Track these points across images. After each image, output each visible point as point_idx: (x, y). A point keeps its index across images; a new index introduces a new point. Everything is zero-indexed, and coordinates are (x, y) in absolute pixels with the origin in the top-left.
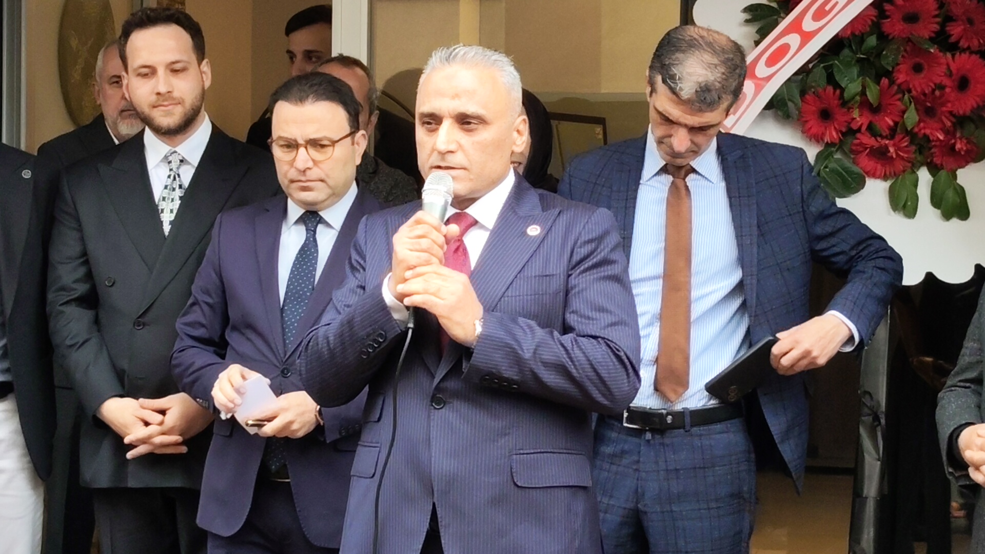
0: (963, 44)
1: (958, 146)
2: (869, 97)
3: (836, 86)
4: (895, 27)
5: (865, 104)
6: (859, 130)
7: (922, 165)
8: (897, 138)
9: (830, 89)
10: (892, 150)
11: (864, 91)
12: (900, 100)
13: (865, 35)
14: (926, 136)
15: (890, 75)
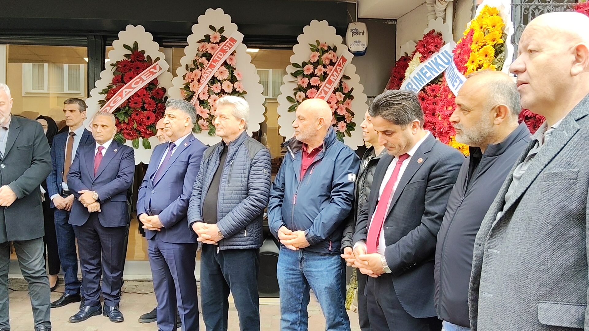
0: (148, 109)
1: (148, 132)
2: (126, 122)
4: (132, 105)
5: (124, 123)
6: (124, 129)
7: (140, 137)
8: (133, 130)
10: (132, 133)
11: (124, 120)
12: (133, 122)
13: (125, 107)
14: (139, 130)
15: (130, 116)
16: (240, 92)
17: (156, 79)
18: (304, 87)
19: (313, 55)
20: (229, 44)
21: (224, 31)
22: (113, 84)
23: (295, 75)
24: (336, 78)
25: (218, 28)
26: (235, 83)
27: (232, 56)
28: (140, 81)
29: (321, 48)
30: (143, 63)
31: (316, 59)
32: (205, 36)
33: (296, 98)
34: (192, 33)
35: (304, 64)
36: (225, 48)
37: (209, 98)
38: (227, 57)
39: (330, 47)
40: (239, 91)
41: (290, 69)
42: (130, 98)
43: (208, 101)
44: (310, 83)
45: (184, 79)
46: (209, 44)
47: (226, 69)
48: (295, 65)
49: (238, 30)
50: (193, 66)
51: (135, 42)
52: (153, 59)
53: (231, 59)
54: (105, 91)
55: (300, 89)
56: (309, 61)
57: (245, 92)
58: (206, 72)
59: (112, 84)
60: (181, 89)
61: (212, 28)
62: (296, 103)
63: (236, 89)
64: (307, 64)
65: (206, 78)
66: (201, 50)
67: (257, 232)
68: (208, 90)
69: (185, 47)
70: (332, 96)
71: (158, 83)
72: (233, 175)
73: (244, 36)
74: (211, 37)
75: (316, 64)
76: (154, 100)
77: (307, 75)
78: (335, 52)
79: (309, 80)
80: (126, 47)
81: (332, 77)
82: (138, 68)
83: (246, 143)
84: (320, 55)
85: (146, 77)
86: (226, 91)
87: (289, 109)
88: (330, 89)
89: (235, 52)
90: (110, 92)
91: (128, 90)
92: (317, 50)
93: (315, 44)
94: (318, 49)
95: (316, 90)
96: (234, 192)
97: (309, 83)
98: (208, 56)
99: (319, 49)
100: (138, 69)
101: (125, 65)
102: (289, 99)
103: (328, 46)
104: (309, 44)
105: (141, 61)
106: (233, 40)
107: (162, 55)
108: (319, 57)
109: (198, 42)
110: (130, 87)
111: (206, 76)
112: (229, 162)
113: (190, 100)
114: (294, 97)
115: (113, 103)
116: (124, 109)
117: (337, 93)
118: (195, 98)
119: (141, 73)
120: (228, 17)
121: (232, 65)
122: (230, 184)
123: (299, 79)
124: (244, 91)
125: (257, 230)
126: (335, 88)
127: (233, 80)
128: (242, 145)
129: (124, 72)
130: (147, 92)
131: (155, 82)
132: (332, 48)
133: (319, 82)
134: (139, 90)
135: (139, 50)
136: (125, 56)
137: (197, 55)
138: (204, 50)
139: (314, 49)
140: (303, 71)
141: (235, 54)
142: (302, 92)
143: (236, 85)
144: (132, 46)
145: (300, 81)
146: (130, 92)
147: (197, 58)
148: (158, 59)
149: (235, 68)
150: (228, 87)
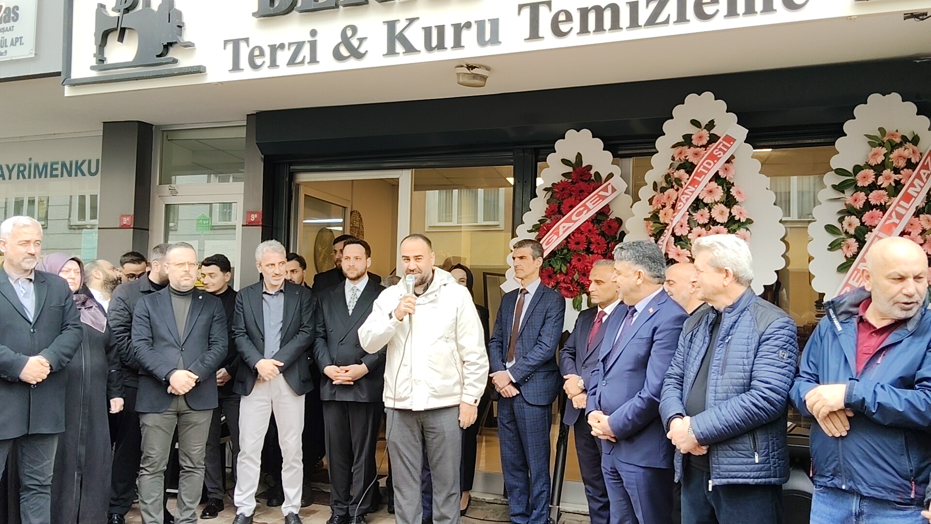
0: (595, 251)
2: (563, 270)
3: (552, 267)
4: (572, 246)
5: (561, 272)
6: (561, 282)
7: (584, 293)
8: (573, 283)
9: (550, 268)
10: (571, 288)
11: (561, 268)
12: (574, 271)
13: (563, 249)
14: (582, 283)
15: (569, 262)
16: (741, 221)
17: (607, 205)
18: (858, 208)
19: (872, 153)
20: (724, 145)
21: (715, 126)
22: (547, 217)
23: (840, 188)
24: (918, 189)
25: (704, 122)
26: (733, 206)
27: (727, 165)
28: (584, 210)
29: (889, 141)
30: (589, 184)
31: (880, 159)
32: (684, 137)
33: (842, 228)
34: (664, 134)
35: (857, 169)
36: (716, 152)
37: (690, 232)
38: (720, 167)
39: (906, 137)
40: (740, 219)
41: (831, 179)
42: (569, 236)
43: (689, 237)
44: (870, 200)
45: (651, 204)
46: (689, 148)
47: (718, 185)
48: (840, 172)
49: (738, 123)
50: (664, 185)
51: (579, 153)
52: (604, 176)
53: (726, 169)
54: (536, 228)
55: (850, 211)
56: (866, 162)
57: (749, 221)
58: (686, 191)
59: (545, 217)
60: (645, 219)
61: (695, 123)
62: (844, 236)
63: (735, 216)
64: (863, 169)
65: (685, 202)
66: (678, 158)
67: (776, 457)
68: (688, 220)
69: (652, 155)
70: (912, 222)
71: (611, 212)
72: (730, 361)
73: (747, 131)
74: (693, 137)
75: (879, 169)
76: (605, 237)
77: (863, 186)
78: (916, 146)
79: (867, 195)
80: (565, 162)
81: (911, 188)
82: (581, 191)
83: (753, 308)
84: (886, 151)
85: (593, 204)
86: (717, 221)
87: (829, 246)
88: (907, 210)
89: (733, 157)
90: (542, 228)
91: (567, 225)
92: (881, 145)
93: (878, 134)
94: (883, 142)
95: (881, 212)
96: (731, 387)
97: (867, 200)
98: (689, 167)
99: (885, 141)
100: (581, 193)
101: (563, 189)
102: (830, 229)
103: (903, 136)
104: (865, 135)
105: (586, 181)
106: (729, 139)
107: (616, 170)
108: (884, 155)
109: (674, 147)
110: (569, 220)
111: (685, 199)
112: (723, 339)
113: (660, 237)
114: (838, 226)
115: (546, 245)
116: (561, 253)
117: (921, 216)
118: (668, 233)
119: (585, 198)
120: (722, 105)
121: (727, 179)
122: (726, 375)
123: (848, 196)
124: (747, 219)
125: (776, 453)
126: (917, 207)
127: (730, 201)
128: (745, 312)
129: (562, 199)
130: (594, 226)
131: (605, 211)
132: (910, 140)
133: (887, 198)
134: (582, 224)
135: (584, 165)
136: (563, 175)
137: (670, 167)
138: (683, 157)
139: (874, 142)
140: (855, 182)
141: (732, 160)
142: (853, 216)
143: (735, 210)
144: (573, 160)
145: (850, 198)
146: (570, 227)
147: (671, 171)
148: (611, 176)
149: (733, 183)
150: (722, 214)
